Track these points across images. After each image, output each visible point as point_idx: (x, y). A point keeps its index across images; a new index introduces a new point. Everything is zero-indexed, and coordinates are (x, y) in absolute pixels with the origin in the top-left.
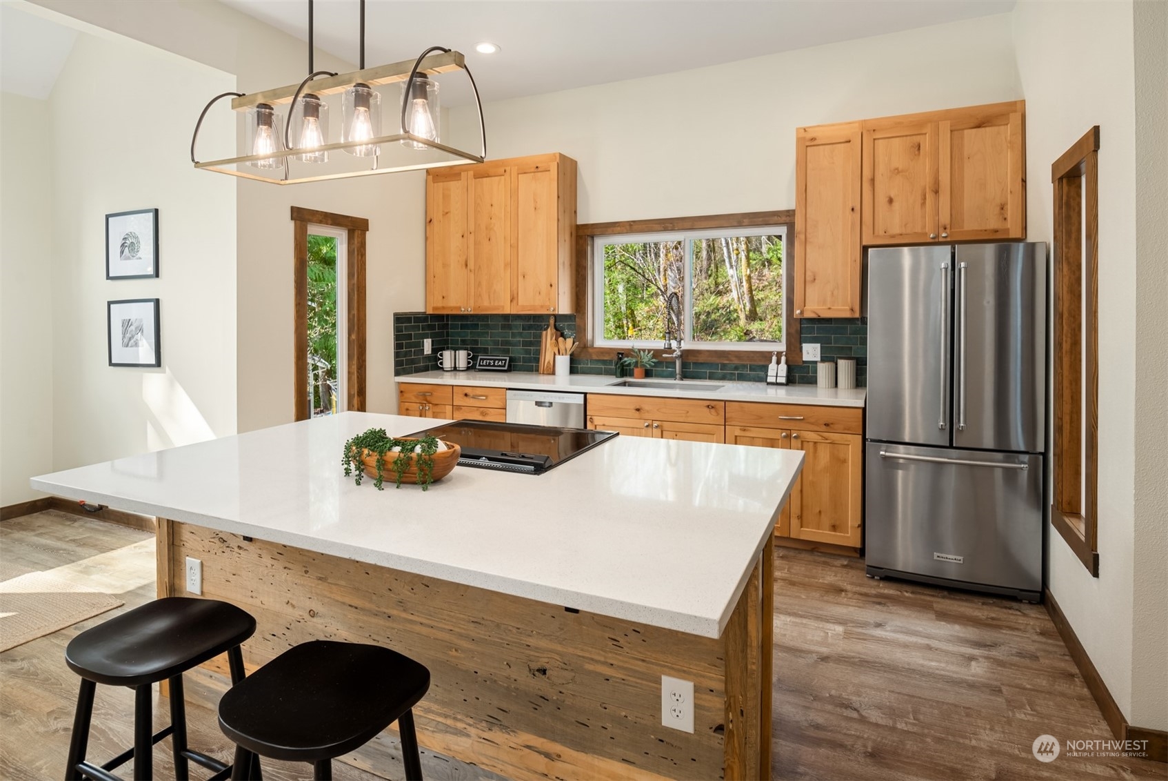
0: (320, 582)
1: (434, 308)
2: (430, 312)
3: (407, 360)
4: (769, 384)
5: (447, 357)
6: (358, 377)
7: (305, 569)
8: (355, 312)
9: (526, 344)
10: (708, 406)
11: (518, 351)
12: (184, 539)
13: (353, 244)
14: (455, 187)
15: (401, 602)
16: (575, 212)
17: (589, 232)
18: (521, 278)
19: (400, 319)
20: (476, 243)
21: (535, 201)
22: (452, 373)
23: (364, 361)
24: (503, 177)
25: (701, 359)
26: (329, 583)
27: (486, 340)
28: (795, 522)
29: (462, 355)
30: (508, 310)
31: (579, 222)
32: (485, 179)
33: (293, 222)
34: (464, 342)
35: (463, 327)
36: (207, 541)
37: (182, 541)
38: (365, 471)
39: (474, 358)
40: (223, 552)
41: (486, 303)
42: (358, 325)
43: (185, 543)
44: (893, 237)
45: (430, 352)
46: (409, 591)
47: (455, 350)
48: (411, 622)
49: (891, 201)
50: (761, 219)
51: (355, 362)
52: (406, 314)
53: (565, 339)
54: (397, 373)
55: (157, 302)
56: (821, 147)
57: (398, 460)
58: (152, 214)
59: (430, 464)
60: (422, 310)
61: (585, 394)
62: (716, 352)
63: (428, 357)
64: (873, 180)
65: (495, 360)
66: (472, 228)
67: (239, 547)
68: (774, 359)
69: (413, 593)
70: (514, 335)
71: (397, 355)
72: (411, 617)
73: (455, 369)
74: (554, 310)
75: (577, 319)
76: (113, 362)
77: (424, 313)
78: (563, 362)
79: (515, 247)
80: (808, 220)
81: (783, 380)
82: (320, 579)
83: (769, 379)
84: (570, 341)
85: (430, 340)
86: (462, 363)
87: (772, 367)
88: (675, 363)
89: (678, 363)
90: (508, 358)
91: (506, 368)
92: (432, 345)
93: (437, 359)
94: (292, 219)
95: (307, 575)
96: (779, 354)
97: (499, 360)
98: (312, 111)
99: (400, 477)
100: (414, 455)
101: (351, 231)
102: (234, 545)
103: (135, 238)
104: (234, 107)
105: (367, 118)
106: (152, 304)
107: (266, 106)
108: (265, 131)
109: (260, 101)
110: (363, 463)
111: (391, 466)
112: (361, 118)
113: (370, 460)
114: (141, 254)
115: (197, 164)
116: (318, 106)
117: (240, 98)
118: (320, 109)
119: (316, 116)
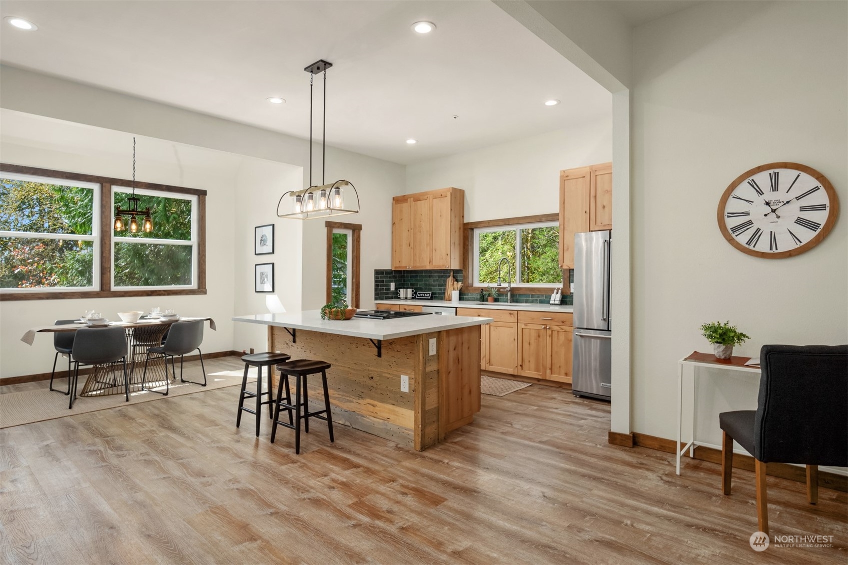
1: (396, 267)
2: (393, 269)
3: (381, 292)
4: (551, 304)
5: (402, 292)
6: (356, 300)
7: (310, 351)
8: (355, 268)
9: (440, 285)
10: (510, 313)
11: (436, 289)
13: (355, 236)
14: (405, 205)
16: (463, 217)
17: (470, 227)
18: (434, 251)
19: (378, 273)
20: (414, 234)
21: (441, 212)
22: (405, 300)
23: (359, 292)
24: (426, 201)
25: (521, 292)
27: (420, 284)
28: (548, 371)
29: (410, 291)
30: (428, 267)
31: (465, 222)
32: (418, 202)
34: (412, 285)
35: (412, 277)
36: (282, 344)
37: (275, 345)
38: (326, 315)
39: (415, 293)
40: (287, 347)
41: (418, 265)
42: (356, 274)
44: (604, 226)
45: (394, 290)
47: (406, 288)
48: (339, 366)
49: (604, 207)
50: (551, 218)
51: (354, 292)
52: (381, 270)
53: (458, 282)
54: (376, 299)
55: (273, 264)
56: (571, 180)
57: (335, 311)
58: (272, 226)
59: (344, 312)
60: (390, 268)
61: (456, 308)
62: (528, 288)
63: (393, 292)
64: (596, 196)
65: (425, 294)
66: (412, 227)
67: (292, 346)
68: (555, 291)
70: (434, 281)
71: (376, 290)
73: (406, 298)
74: (448, 267)
75: (463, 272)
76: (257, 290)
77: (391, 270)
78: (455, 294)
79: (431, 236)
80: (565, 218)
81: (557, 302)
82: (314, 354)
83: (551, 302)
84: (460, 283)
85: (394, 284)
86: (410, 295)
87: (553, 296)
88: (507, 294)
89: (509, 294)
90: (431, 293)
91: (429, 298)
92: (395, 286)
93: (397, 293)
94: (326, 227)
96: (558, 289)
97: (427, 294)
98: (311, 198)
99: (335, 317)
100: (340, 309)
101: (354, 231)
102: (290, 345)
103: (266, 236)
104: (290, 196)
105: (325, 200)
106: (271, 265)
107: (299, 196)
108: (299, 204)
109: (297, 194)
110: (326, 313)
111: (333, 313)
112: (323, 200)
113: (327, 311)
114: (267, 244)
115: (278, 216)
116: (312, 196)
117: (292, 193)
118: (313, 197)
119: (312, 199)
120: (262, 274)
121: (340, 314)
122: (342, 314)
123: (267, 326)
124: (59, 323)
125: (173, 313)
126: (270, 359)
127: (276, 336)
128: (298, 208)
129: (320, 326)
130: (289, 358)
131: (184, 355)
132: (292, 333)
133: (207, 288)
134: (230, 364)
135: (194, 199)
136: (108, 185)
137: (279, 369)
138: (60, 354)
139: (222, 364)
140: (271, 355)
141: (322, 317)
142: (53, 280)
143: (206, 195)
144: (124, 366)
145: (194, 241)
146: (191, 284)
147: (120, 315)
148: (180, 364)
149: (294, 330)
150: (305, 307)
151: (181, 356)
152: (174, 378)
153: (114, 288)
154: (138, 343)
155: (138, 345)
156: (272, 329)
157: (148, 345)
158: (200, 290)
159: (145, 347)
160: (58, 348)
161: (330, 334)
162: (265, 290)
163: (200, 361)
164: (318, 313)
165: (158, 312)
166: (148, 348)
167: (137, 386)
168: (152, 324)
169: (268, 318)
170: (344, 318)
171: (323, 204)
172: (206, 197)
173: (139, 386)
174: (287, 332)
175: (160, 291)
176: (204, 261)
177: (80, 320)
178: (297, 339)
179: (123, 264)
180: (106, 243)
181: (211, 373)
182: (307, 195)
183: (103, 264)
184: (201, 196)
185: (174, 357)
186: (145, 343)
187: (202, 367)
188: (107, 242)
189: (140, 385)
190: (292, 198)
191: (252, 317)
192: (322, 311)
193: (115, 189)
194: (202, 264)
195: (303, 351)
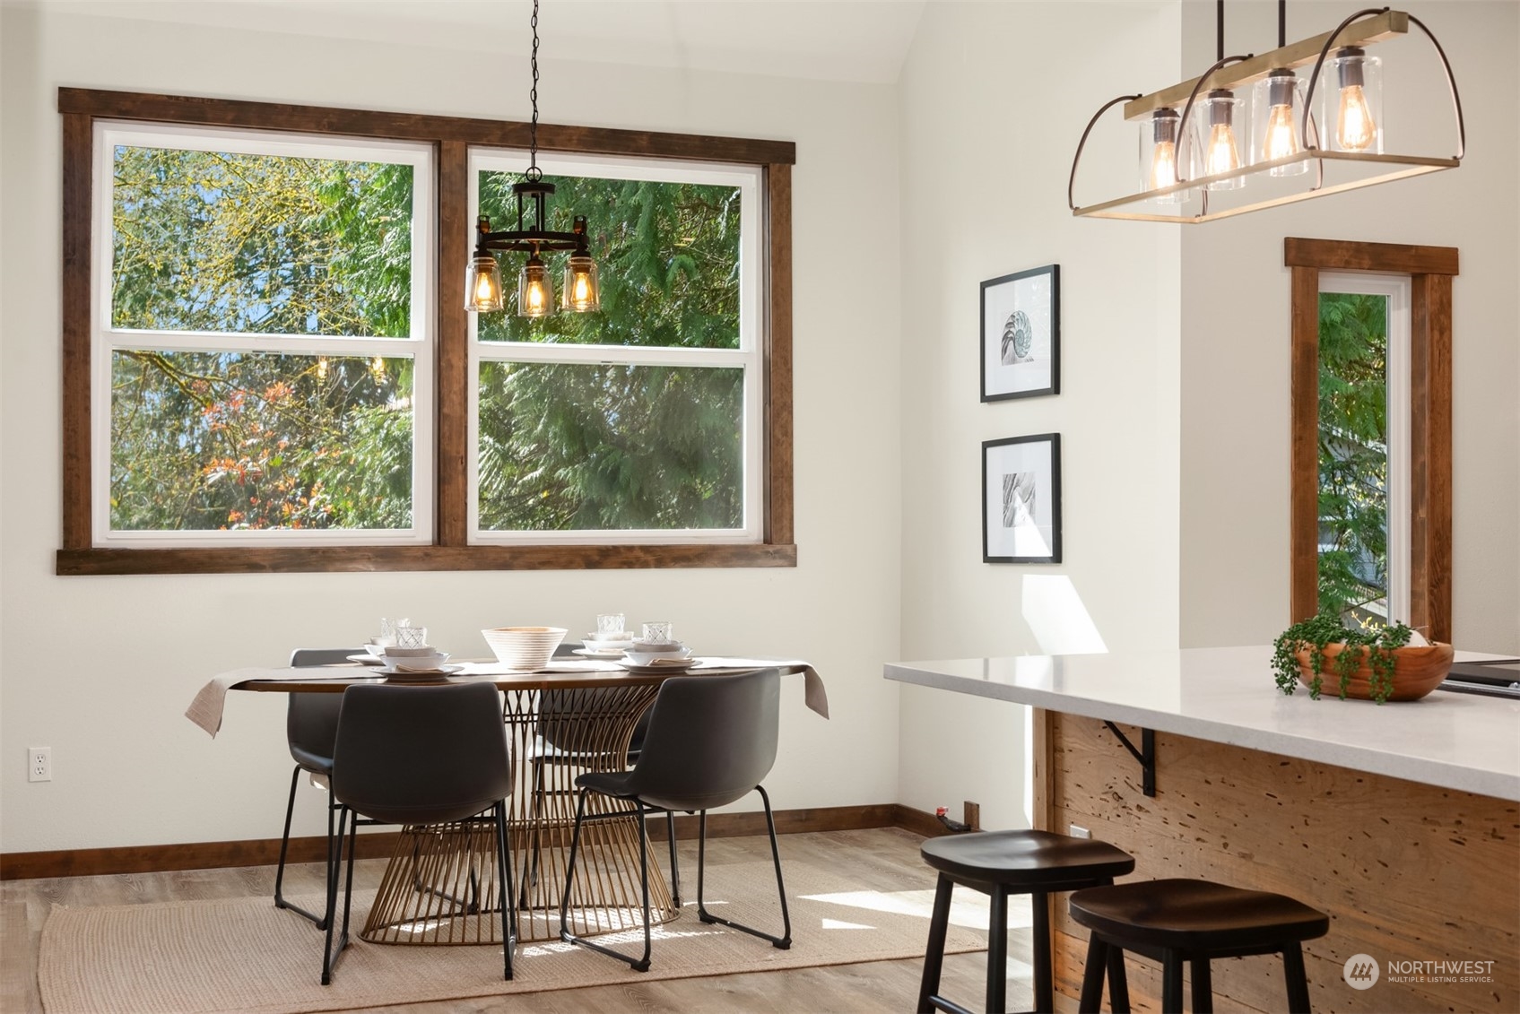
0: (1243, 861)
7: (1223, 841)
8: (1426, 458)
12: (1067, 796)
13: (1423, 305)
15: (1350, 893)
26: (1255, 863)
33: (1290, 268)
36: (1097, 799)
37: (1065, 799)
38: (1301, 676)
40: (1119, 816)
43: (1069, 803)
46: (1361, 873)
55: (1056, 440)
57: (1342, 654)
58: (1049, 274)
59: (1390, 664)
67: (1139, 808)
69: (1366, 877)
72: (1363, 917)
76: (989, 554)
82: (1243, 856)
94: (1286, 265)
95: (1225, 851)
98: (1222, 114)
99: (1345, 683)
100: (1366, 648)
101: (1418, 280)
102: (1132, 803)
103: (1025, 321)
104: (1127, 116)
105: (1289, 119)
106: (1048, 445)
107: (1166, 111)
108: (1166, 149)
109: (1159, 105)
110: (1298, 662)
111: (1333, 665)
112: (1281, 119)
113: (1305, 655)
114: (1031, 353)
115: (1077, 211)
116: (1229, 105)
117: (1135, 103)
118: (1234, 110)
119: (1229, 121)
120: (1011, 483)
121: (1368, 671)
122: (1377, 672)
123: (1028, 711)
124: (302, 659)
125: (670, 638)
126: (1047, 865)
127: (1069, 760)
128: (1162, 169)
129: (1270, 726)
130: (1128, 867)
131: (709, 812)
132: (1140, 751)
133: (796, 541)
134: (887, 863)
135: (746, 180)
136: (457, 145)
137: (1085, 919)
138: (304, 774)
139: (856, 858)
140: (1048, 844)
141: (1281, 681)
142: (316, 509)
143: (793, 161)
144: (503, 838)
145: (747, 351)
146: (738, 524)
147: (490, 637)
148: (694, 845)
149: (1149, 736)
150: (1192, 634)
151: (698, 813)
152: (677, 900)
153: (477, 535)
154: (549, 752)
155: (549, 759)
156: (1052, 724)
157: (583, 761)
158: (771, 549)
159: (574, 768)
160: (298, 750)
161: (1320, 768)
162: (1019, 553)
163: (768, 838)
164: (1261, 662)
165: (621, 633)
166: (582, 772)
167: (544, 917)
168: (596, 677)
169: (1032, 674)
170: (1389, 690)
171: (1281, 138)
172: (793, 167)
173: (551, 917)
174: (1116, 741)
175: (630, 548)
176: (788, 432)
177: (364, 652)
178: (1163, 781)
179: (524, 451)
180: (451, 366)
181: (808, 894)
182: (1203, 103)
183: (445, 442)
184: (774, 168)
185: (676, 814)
186: (574, 754)
187: (772, 863)
188: (457, 363)
189: (555, 917)
190: (1134, 123)
191: (969, 669)
192: (1281, 654)
193: (482, 160)
194: (778, 443)
195: (1190, 835)
